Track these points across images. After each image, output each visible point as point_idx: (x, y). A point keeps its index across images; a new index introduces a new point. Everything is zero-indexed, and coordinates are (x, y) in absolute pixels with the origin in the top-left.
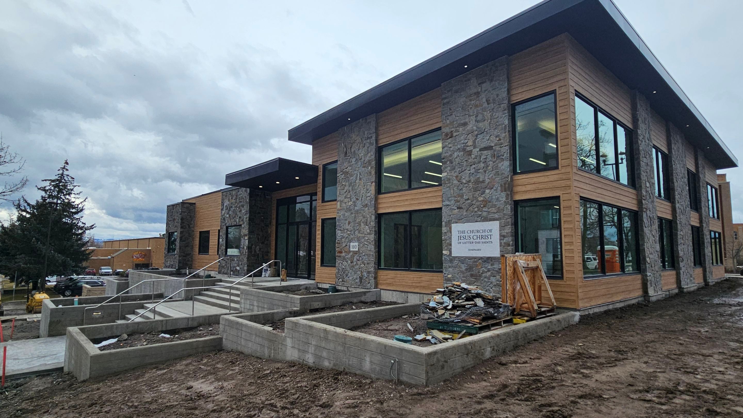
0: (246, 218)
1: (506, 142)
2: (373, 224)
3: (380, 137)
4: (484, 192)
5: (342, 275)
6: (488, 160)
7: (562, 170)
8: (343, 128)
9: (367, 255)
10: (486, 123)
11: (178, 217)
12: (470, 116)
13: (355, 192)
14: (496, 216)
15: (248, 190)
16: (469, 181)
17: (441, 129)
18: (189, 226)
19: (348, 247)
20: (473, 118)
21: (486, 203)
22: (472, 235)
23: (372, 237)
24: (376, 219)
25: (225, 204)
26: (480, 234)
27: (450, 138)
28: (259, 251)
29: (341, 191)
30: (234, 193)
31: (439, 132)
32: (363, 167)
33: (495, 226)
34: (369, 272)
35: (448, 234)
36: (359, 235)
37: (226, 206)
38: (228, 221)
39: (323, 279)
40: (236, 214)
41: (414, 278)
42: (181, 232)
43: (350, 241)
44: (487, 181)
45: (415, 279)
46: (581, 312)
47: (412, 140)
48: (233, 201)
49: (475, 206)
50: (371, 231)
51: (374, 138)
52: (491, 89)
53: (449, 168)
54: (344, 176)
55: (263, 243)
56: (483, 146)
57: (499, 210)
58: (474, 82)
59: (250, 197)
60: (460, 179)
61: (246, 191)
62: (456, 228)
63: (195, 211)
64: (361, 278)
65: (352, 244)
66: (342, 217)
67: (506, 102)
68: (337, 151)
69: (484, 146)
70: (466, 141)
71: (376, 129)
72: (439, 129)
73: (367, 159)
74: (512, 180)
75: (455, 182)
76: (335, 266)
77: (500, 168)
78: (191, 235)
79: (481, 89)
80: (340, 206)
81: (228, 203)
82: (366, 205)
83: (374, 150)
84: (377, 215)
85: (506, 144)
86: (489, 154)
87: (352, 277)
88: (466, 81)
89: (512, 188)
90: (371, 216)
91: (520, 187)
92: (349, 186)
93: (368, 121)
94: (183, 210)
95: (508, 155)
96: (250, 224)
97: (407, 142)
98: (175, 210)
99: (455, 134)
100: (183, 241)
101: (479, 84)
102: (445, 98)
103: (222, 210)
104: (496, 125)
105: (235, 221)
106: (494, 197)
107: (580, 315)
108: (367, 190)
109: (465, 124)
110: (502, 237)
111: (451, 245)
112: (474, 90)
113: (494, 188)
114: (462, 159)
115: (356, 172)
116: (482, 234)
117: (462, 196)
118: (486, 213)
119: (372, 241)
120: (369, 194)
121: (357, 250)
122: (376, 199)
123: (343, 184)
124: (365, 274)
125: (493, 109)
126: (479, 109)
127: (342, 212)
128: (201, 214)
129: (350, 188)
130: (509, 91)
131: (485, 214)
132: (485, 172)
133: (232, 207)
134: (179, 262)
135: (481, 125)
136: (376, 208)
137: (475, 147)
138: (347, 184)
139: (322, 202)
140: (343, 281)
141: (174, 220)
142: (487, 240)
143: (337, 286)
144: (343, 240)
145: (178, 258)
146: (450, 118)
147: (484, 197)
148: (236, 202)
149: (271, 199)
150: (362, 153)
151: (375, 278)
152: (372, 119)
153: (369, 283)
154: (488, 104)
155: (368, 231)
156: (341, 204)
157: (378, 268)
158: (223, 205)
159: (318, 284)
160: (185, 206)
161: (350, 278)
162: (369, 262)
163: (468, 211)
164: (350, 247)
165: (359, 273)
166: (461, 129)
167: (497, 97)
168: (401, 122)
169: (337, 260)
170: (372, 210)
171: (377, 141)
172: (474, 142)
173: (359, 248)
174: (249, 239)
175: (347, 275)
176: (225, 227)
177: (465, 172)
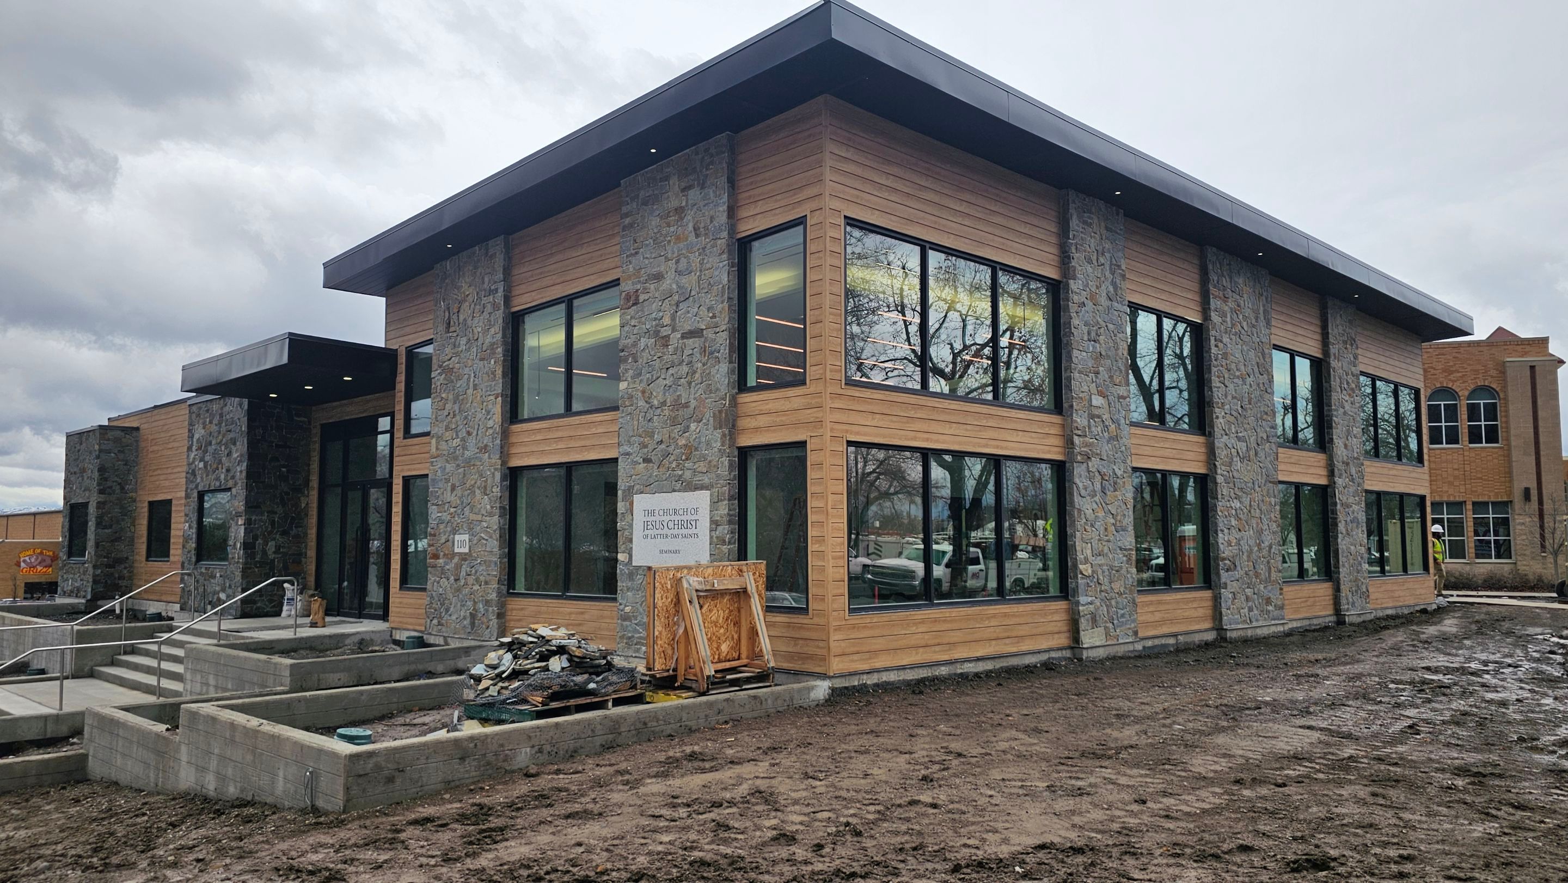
0: (241, 472)
1: (725, 320)
2: (497, 491)
3: (516, 291)
4: (688, 427)
5: (438, 611)
6: (695, 359)
7: (810, 388)
8: (444, 263)
9: (485, 561)
10: (694, 277)
11: (92, 466)
12: (667, 259)
13: (466, 418)
14: (706, 480)
15: (246, 401)
16: (664, 403)
17: (619, 284)
18: (122, 488)
19: (450, 543)
20: (672, 264)
21: (690, 451)
22: (666, 518)
23: (494, 522)
24: (503, 478)
25: (196, 436)
26: (680, 518)
27: (634, 304)
28: (274, 553)
29: (439, 413)
30: (215, 407)
31: (613, 291)
32: (482, 359)
33: (702, 499)
34: (487, 603)
35: (628, 518)
36: (472, 517)
37: (198, 440)
38: (202, 478)
39: (405, 620)
40: (220, 462)
41: (570, 613)
42: (98, 503)
43: (454, 531)
44: (693, 404)
45: (573, 617)
46: (835, 681)
47: (576, 303)
48: (214, 428)
49: (673, 458)
50: (492, 507)
51: (500, 293)
52: (702, 204)
53: (631, 372)
54: (445, 379)
55: (284, 533)
56: (687, 327)
57: (712, 467)
58: (675, 183)
59: (250, 420)
60: (649, 398)
61: (241, 405)
62: (641, 502)
63: (137, 446)
64: (473, 616)
65: (457, 537)
66: (439, 473)
67: (725, 234)
68: (431, 317)
69: (689, 328)
70: (661, 314)
71: (507, 272)
72: (615, 283)
73: (488, 340)
74: (734, 402)
75: (641, 403)
76: (424, 590)
77: (714, 376)
78: (127, 513)
79: (687, 202)
80: (437, 449)
81: (203, 431)
82: (484, 449)
83: (500, 321)
84: (507, 471)
85: (724, 328)
86: (697, 345)
87: (457, 614)
88: (661, 180)
89: (734, 421)
90: (493, 474)
91: (748, 419)
92: (455, 403)
93: (491, 252)
94: (103, 447)
95: (727, 351)
96: (248, 488)
97: (563, 307)
98: (84, 444)
99: (642, 298)
100: (105, 527)
101: (683, 190)
102: (627, 215)
103: (190, 449)
104: (710, 284)
105: (218, 479)
106: (703, 439)
107: (830, 688)
108: (488, 412)
109: (659, 277)
110: (715, 524)
111: (631, 541)
112: (674, 203)
113: (704, 421)
114: (652, 353)
115: (466, 370)
116: (682, 517)
117: (652, 436)
118: (690, 471)
119: (495, 531)
120: (490, 423)
121: (466, 550)
122: (505, 434)
123: (443, 395)
124: (481, 606)
125: (704, 249)
126: (681, 245)
127: (439, 463)
128: (151, 456)
129: (456, 407)
130: (732, 212)
131: (688, 474)
132: (690, 383)
133: (210, 443)
134: (95, 582)
135: (684, 280)
136: (504, 454)
137: (674, 330)
138: (451, 397)
139: (405, 438)
140: (439, 624)
141: (83, 471)
142: (690, 532)
143: (425, 637)
144: (442, 526)
145: (91, 571)
146: (633, 259)
147: (688, 439)
148: (219, 432)
149: (310, 423)
150: (478, 325)
151: (500, 616)
152: (497, 246)
153: (488, 628)
154: (697, 236)
155: (488, 507)
156: (438, 443)
157: (508, 593)
158: (192, 437)
159: (394, 632)
160: (110, 435)
161: (454, 617)
162: (488, 578)
163: (661, 469)
164: (453, 545)
165: (470, 604)
166: (652, 286)
167: (711, 222)
168: (553, 260)
169: (429, 576)
170: (496, 460)
171: (507, 299)
172: (673, 318)
173: (470, 547)
174: (248, 523)
175: (447, 610)
176: (195, 495)
177: (658, 381)
